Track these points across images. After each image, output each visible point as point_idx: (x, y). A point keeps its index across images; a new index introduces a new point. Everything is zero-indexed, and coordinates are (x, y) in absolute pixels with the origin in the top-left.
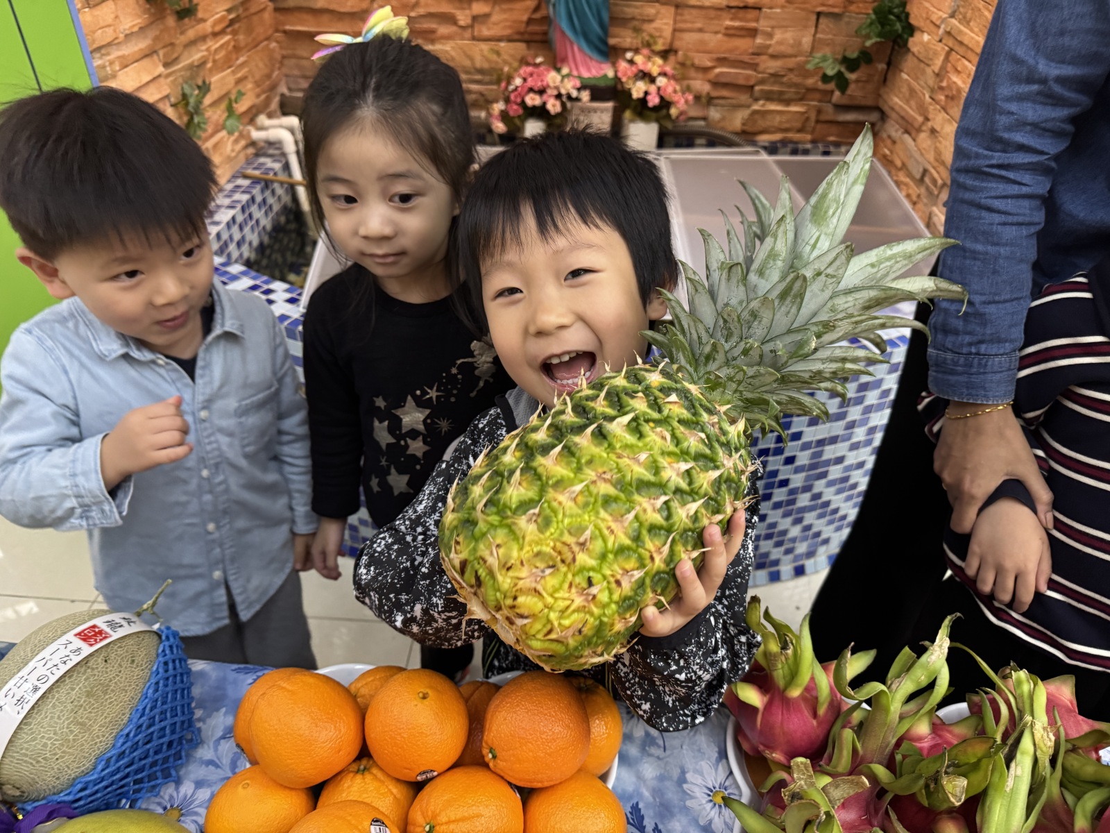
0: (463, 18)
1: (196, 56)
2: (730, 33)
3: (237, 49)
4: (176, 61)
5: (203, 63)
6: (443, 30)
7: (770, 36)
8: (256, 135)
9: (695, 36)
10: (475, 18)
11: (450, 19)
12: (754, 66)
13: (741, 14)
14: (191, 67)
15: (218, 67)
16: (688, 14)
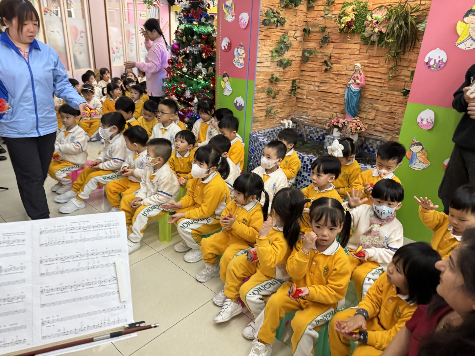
0: (331, 107)
1: (273, 105)
2: (389, 118)
3: (283, 106)
4: (269, 104)
5: (275, 106)
6: (327, 109)
7: (398, 119)
8: (282, 122)
9: (381, 117)
10: (333, 107)
11: (328, 107)
12: (394, 126)
13: (391, 114)
14: (272, 106)
15: (278, 108)
16: (379, 112)
